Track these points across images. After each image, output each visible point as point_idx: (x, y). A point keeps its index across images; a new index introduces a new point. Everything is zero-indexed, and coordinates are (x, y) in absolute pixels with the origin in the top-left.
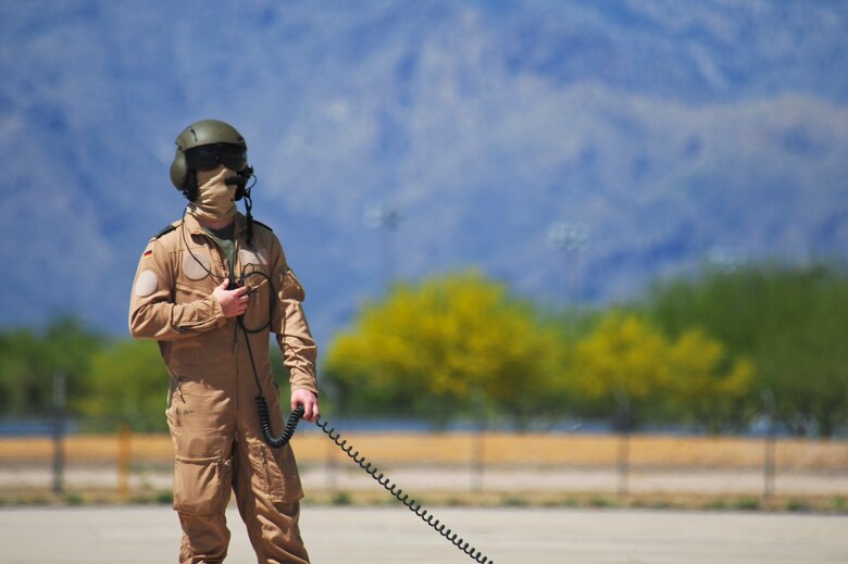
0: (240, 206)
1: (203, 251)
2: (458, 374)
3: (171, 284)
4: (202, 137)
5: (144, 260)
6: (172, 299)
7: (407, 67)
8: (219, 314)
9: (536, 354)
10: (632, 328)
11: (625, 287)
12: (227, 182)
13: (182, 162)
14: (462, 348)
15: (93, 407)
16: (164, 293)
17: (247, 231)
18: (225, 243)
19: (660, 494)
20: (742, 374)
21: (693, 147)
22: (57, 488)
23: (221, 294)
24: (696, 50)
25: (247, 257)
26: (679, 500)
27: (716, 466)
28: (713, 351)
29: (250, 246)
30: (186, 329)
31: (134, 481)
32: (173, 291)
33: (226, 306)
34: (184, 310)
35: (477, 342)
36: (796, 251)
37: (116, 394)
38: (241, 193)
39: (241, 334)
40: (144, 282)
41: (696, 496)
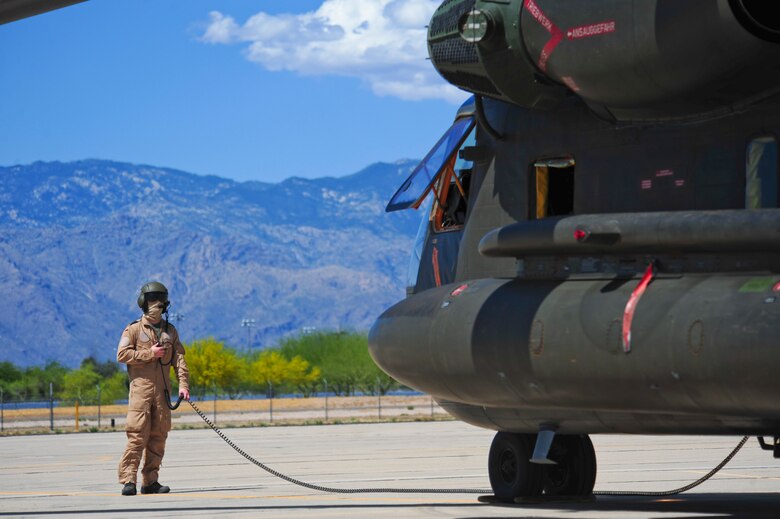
0: (164, 316)
1: (148, 331)
2: (207, 377)
3: (134, 343)
4: (151, 289)
5: (125, 332)
6: (135, 348)
7: (183, 258)
8: (153, 355)
9: (237, 368)
10: (273, 357)
11: (270, 342)
12: (159, 307)
13: (143, 297)
14: (208, 368)
15: (65, 395)
16: (131, 346)
17: (166, 326)
18: (157, 330)
19: (285, 420)
20: (316, 372)
21: (295, 287)
22: (52, 427)
23: (154, 348)
24: (293, 249)
25: (165, 336)
26: (291, 423)
27: (306, 409)
28: (305, 364)
29: (166, 332)
30: (139, 360)
31: (81, 423)
32: (135, 345)
33: (155, 354)
34: (140, 353)
35: (212, 365)
36: (335, 326)
37: (74, 390)
38: (165, 311)
39: (159, 365)
40: (124, 341)
41: (299, 420)
